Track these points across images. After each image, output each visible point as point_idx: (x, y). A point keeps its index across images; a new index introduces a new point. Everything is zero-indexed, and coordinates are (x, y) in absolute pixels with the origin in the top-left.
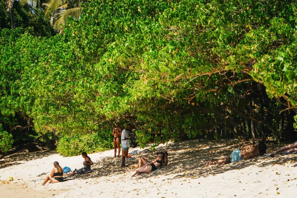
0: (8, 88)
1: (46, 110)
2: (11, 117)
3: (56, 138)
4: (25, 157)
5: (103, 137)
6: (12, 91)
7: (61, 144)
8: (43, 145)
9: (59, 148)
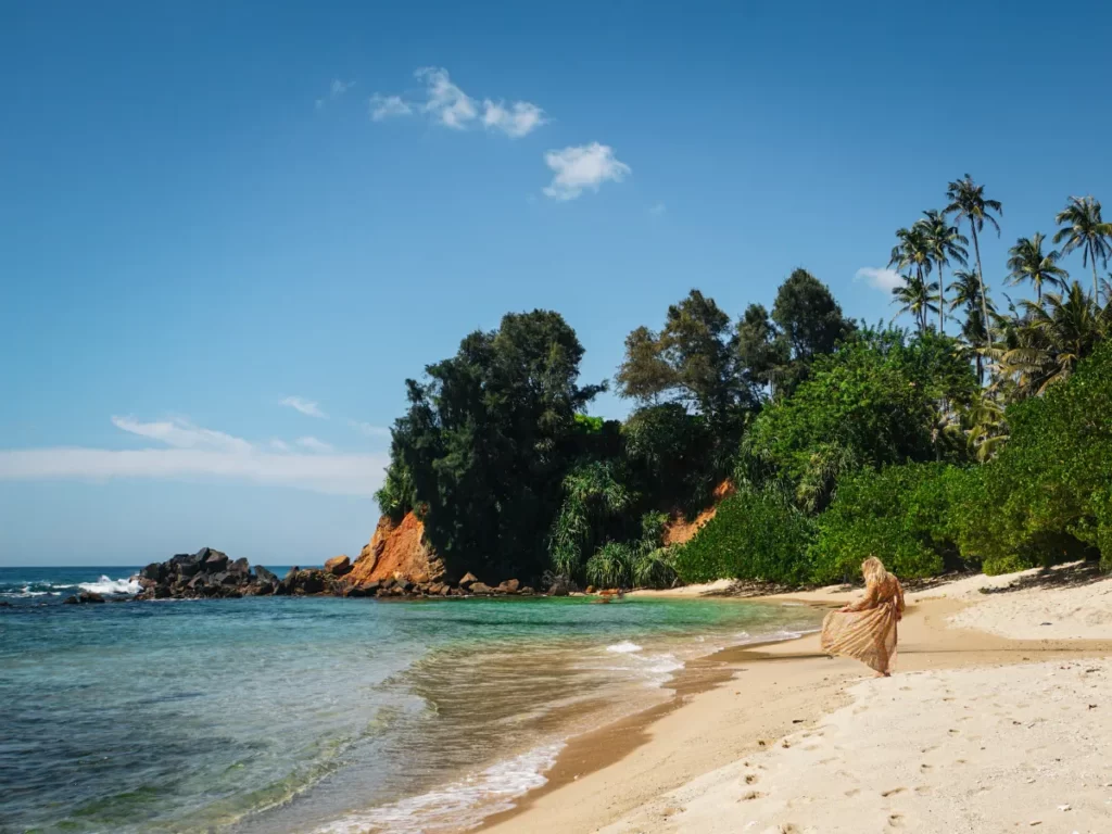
0: (937, 517)
1: (969, 539)
2: (941, 542)
3: (981, 561)
4: (955, 577)
5: (1022, 558)
6: (941, 519)
7: (986, 565)
8: (970, 565)
9: (984, 568)
